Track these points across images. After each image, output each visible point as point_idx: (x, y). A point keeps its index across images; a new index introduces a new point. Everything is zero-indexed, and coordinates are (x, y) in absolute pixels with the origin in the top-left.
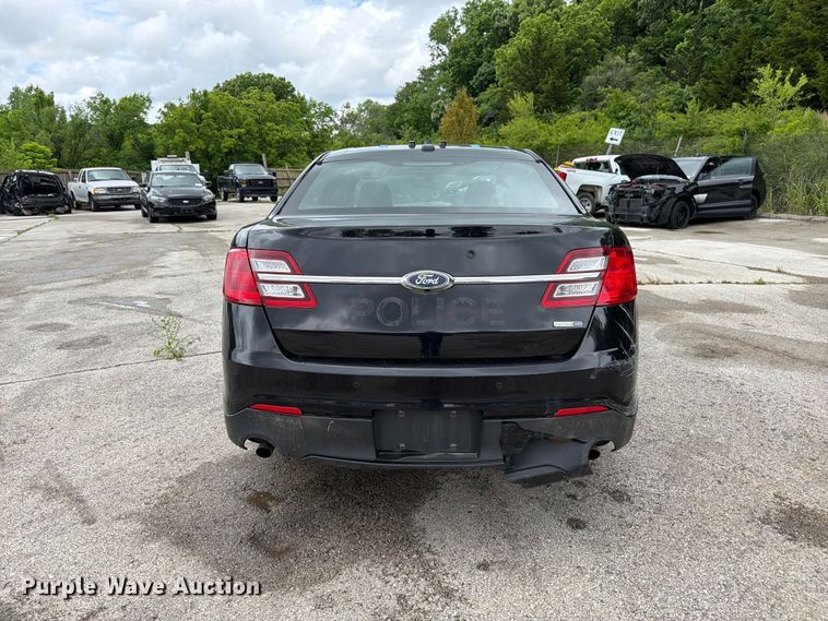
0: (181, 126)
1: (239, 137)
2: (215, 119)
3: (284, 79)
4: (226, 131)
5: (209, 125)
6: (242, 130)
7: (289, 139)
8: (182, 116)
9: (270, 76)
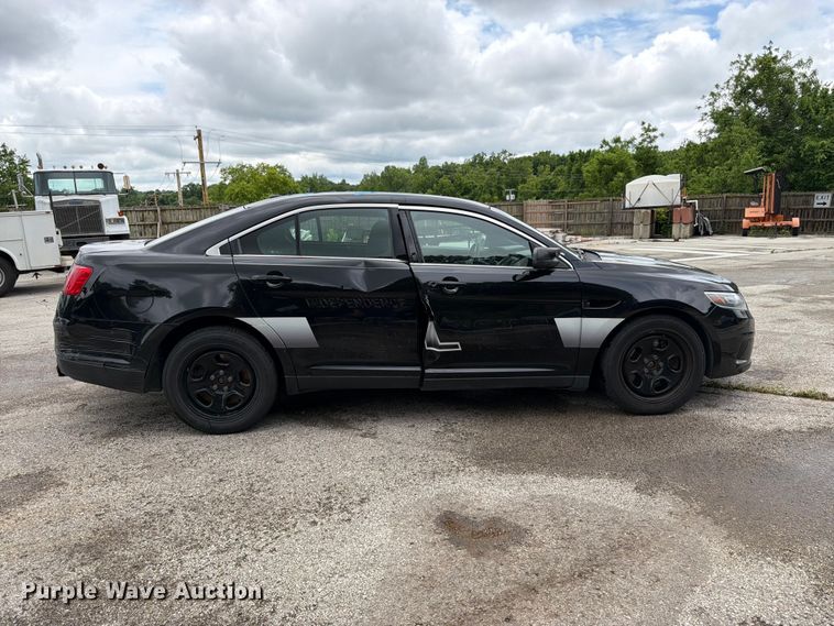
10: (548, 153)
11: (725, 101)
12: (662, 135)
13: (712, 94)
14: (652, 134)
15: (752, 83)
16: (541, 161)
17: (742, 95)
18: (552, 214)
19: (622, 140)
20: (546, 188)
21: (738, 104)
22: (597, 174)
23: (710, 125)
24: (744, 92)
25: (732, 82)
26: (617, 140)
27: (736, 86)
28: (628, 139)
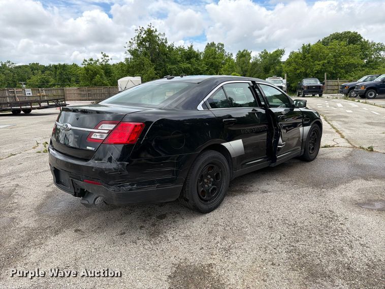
0: (295, 61)
1: (323, 65)
2: (312, 57)
3: (357, 33)
4: (317, 62)
5: (309, 60)
6: (326, 61)
7: (352, 64)
8: (296, 57)
9: (349, 32)
10: (37, 64)
11: (135, 46)
12: (111, 59)
13: (130, 42)
14: (107, 58)
15: (144, 40)
16: (34, 68)
17: (140, 44)
18: (80, 94)
19: (94, 60)
20: (43, 82)
21: (139, 48)
22: (86, 75)
23: (129, 56)
24: (141, 43)
25: (136, 38)
26: (91, 60)
27: (138, 40)
28: (96, 60)
